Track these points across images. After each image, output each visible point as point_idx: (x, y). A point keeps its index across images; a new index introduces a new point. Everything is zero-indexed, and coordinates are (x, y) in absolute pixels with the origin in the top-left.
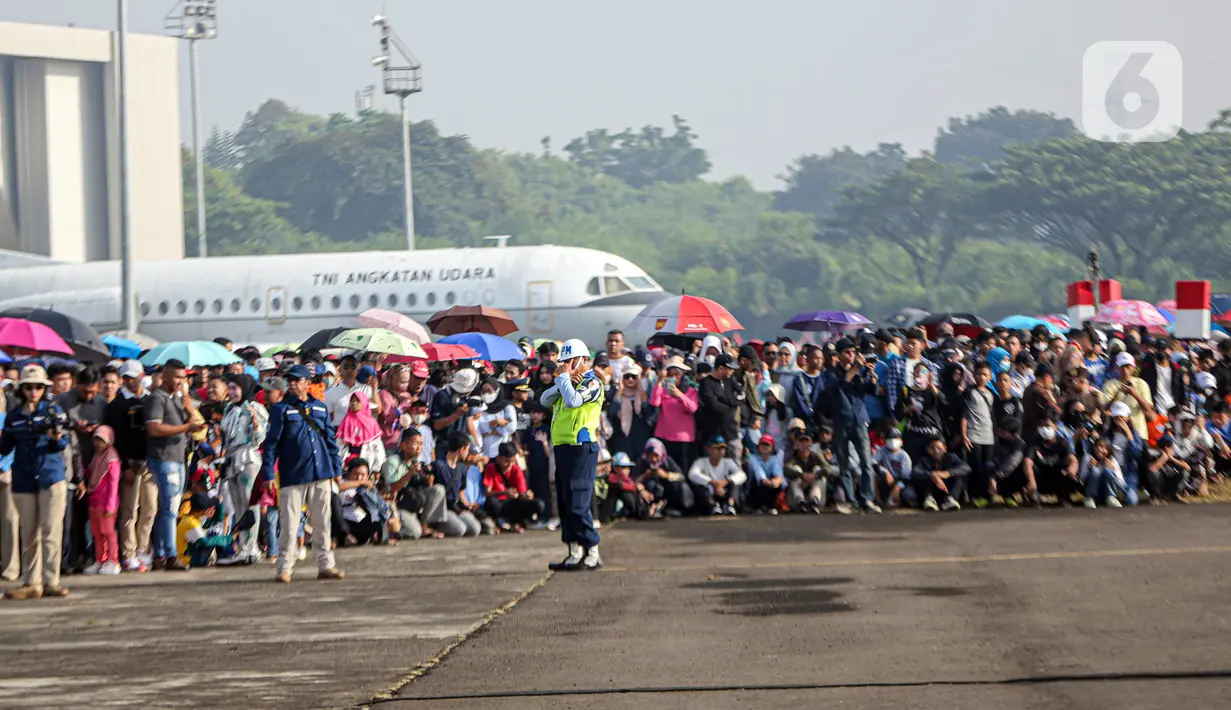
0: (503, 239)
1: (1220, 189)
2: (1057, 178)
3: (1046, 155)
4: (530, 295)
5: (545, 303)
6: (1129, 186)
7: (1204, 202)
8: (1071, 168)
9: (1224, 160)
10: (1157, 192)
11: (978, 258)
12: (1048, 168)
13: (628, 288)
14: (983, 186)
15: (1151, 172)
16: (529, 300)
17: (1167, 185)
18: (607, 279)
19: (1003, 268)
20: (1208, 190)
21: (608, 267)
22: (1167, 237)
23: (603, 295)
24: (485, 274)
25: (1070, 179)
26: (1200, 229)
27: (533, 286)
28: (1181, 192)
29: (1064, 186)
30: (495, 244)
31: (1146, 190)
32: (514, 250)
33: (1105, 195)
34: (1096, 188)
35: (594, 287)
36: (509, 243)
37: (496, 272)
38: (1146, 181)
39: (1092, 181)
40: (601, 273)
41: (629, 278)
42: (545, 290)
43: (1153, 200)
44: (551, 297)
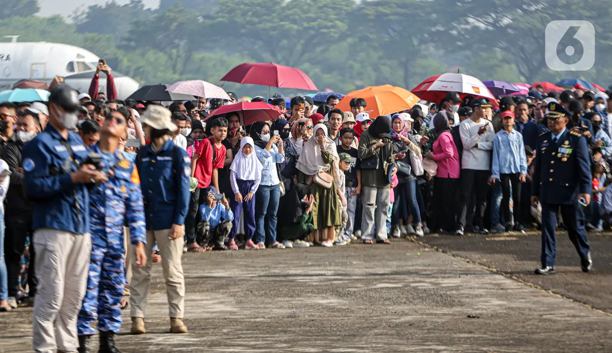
0: (15, 37)
1: (333, 27)
2: (248, 19)
3: (242, 6)
4: (32, 71)
5: (41, 76)
6: (287, 24)
7: (324, 33)
8: (255, 14)
9: (334, 12)
10: (301, 28)
11: (202, 60)
12: (244, 14)
13: (90, 69)
14: (208, 22)
15: (297, 17)
16: (32, 75)
17: (305, 25)
18: (78, 62)
19: (214, 66)
20: (326, 27)
21: (79, 56)
22: (303, 53)
23: (76, 72)
24: (5, 58)
25: (256, 20)
26: (319, 49)
27: (34, 66)
28: (312, 28)
29: (252, 23)
30: (9, 40)
31: (295, 27)
32: (22, 45)
33: (274, 29)
34: (269, 25)
35: (71, 66)
36: (19, 40)
37: (11, 57)
38: (294, 22)
39: (268, 21)
40: (75, 59)
41: (92, 63)
42: (41, 69)
43: (298, 31)
44: (45, 73)
